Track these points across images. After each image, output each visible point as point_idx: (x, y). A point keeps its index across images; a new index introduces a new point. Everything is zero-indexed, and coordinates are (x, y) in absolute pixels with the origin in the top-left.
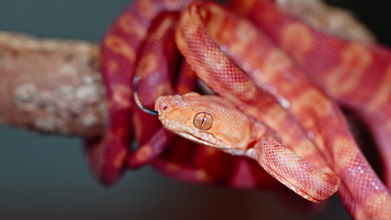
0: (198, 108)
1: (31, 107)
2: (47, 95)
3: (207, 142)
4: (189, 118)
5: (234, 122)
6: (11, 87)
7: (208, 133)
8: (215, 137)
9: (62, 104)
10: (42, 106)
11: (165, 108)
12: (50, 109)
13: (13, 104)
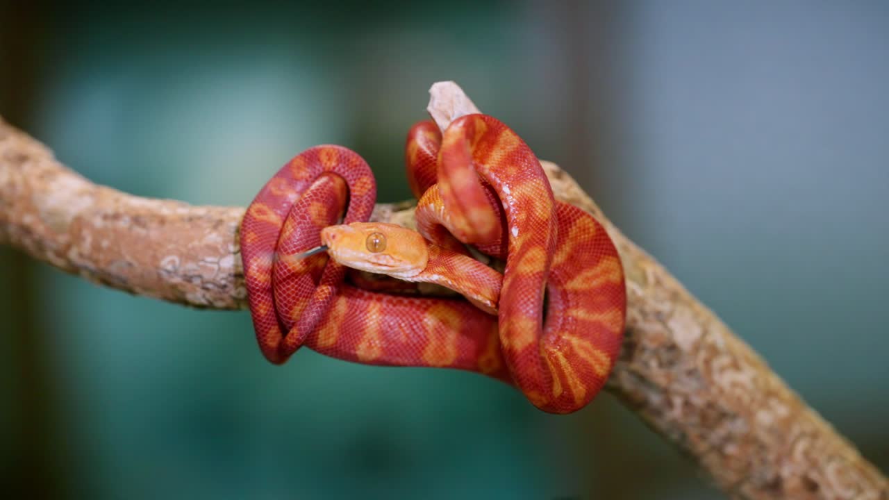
0: (368, 230)
1: (176, 280)
2: (191, 267)
3: (386, 265)
4: (361, 243)
5: (407, 238)
6: (155, 259)
7: (385, 255)
8: (393, 258)
9: (207, 276)
10: (189, 279)
11: (334, 237)
12: (197, 281)
13: (160, 278)
